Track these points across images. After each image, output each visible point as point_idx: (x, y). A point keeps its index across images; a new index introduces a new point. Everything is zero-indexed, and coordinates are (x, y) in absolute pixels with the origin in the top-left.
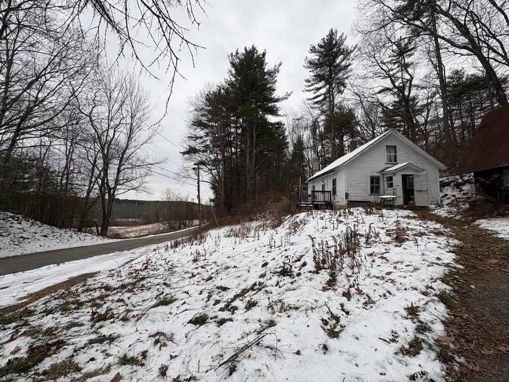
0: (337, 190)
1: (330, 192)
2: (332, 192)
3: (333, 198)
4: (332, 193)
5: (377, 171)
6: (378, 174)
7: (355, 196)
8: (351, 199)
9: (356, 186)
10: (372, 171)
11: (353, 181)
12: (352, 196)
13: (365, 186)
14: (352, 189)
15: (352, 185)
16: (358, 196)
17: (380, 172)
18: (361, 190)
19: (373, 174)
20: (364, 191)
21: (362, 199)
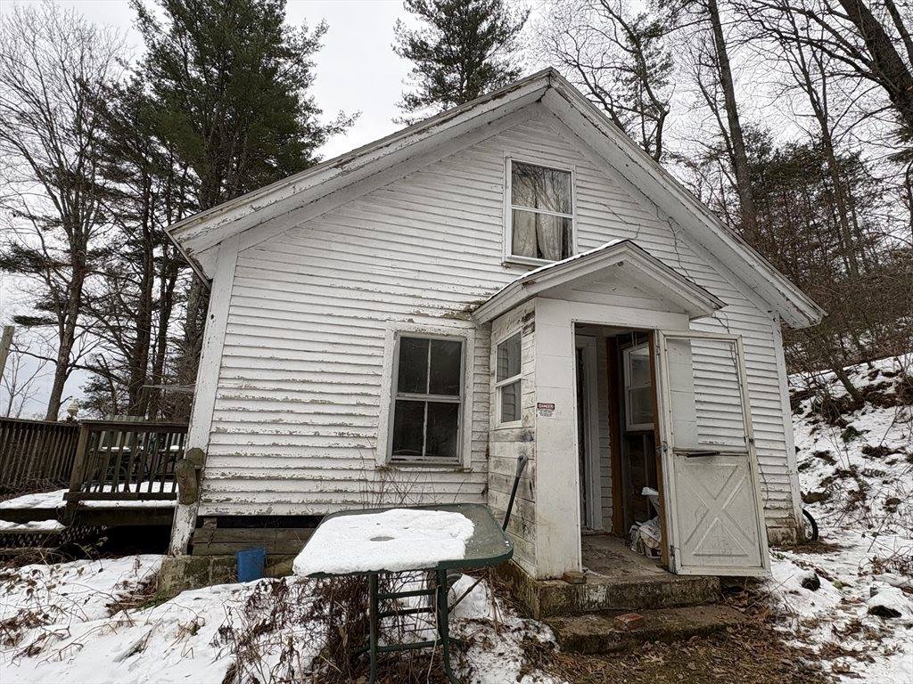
5: (446, 305)
6: (451, 323)
7: (270, 478)
8: (228, 500)
9: (286, 401)
10: (418, 302)
11: (271, 358)
12: (240, 478)
13: (353, 400)
14: (250, 422)
15: (255, 389)
16: (291, 479)
17: (469, 311)
18: (322, 431)
19: (416, 319)
20: (341, 435)
21: (318, 503)
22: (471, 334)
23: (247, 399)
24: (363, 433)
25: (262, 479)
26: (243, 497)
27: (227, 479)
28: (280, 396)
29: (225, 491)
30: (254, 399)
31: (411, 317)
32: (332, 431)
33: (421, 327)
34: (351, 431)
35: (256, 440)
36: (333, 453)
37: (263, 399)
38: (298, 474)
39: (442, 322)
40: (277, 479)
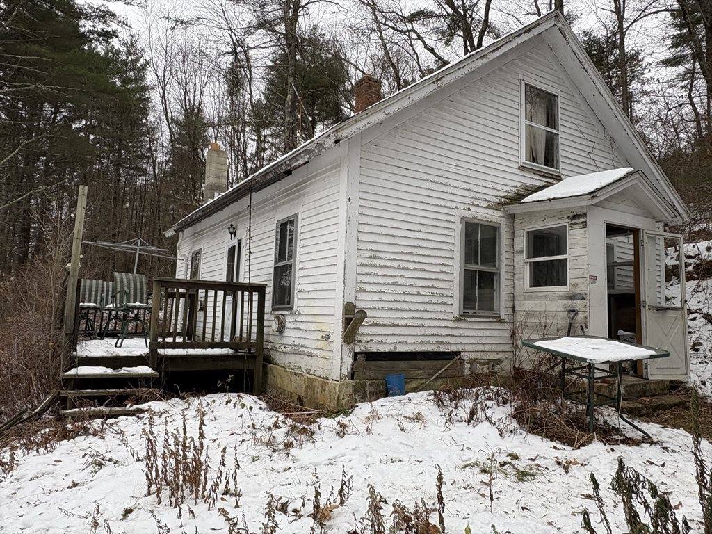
0: (301, 281)
1: (260, 289)
2: (269, 290)
3: (271, 324)
4: (269, 297)
5: (489, 198)
6: (491, 212)
7: (394, 325)
8: (371, 340)
9: (399, 268)
10: (472, 195)
11: (388, 235)
12: (377, 325)
13: (438, 269)
14: (378, 284)
15: (379, 258)
16: (406, 326)
17: (501, 204)
18: (422, 291)
19: (473, 208)
20: (433, 295)
21: (422, 343)
22: (503, 222)
23: (375, 266)
24: (445, 293)
25: (389, 326)
26: (380, 339)
27: (368, 325)
28: (395, 264)
29: (368, 335)
30: (380, 266)
31: (469, 206)
32: (428, 291)
33: (475, 214)
34: (438, 292)
35: (384, 297)
36: (429, 308)
37: (386, 267)
38: (410, 322)
39: (487, 211)
40: (398, 326)
